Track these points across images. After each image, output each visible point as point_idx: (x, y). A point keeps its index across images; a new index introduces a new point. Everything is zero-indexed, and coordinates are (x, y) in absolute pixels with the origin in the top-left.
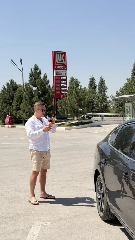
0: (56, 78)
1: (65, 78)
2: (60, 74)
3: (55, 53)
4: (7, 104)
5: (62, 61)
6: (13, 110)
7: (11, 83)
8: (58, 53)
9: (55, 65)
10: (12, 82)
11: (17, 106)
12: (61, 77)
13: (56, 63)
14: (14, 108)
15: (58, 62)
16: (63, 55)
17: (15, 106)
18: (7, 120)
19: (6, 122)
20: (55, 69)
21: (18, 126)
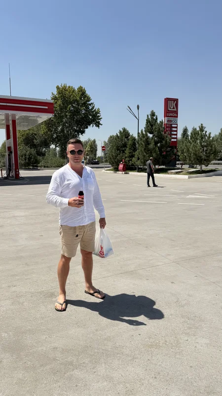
0: (167, 125)
1: (176, 126)
2: (171, 121)
3: (167, 100)
4: (120, 152)
5: (174, 108)
6: (126, 157)
7: (124, 132)
8: (170, 100)
9: (167, 112)
10: (124, 130)
11: (130, 153)
12: (171, 124)
13: (168, 111)
14: (126, 155)
15: (169, 109)
16: (175, 102)
17: (128, 153)
18: (121, 166)
19: (119, 168)
20: (167, 116)
21: (131, 173)
